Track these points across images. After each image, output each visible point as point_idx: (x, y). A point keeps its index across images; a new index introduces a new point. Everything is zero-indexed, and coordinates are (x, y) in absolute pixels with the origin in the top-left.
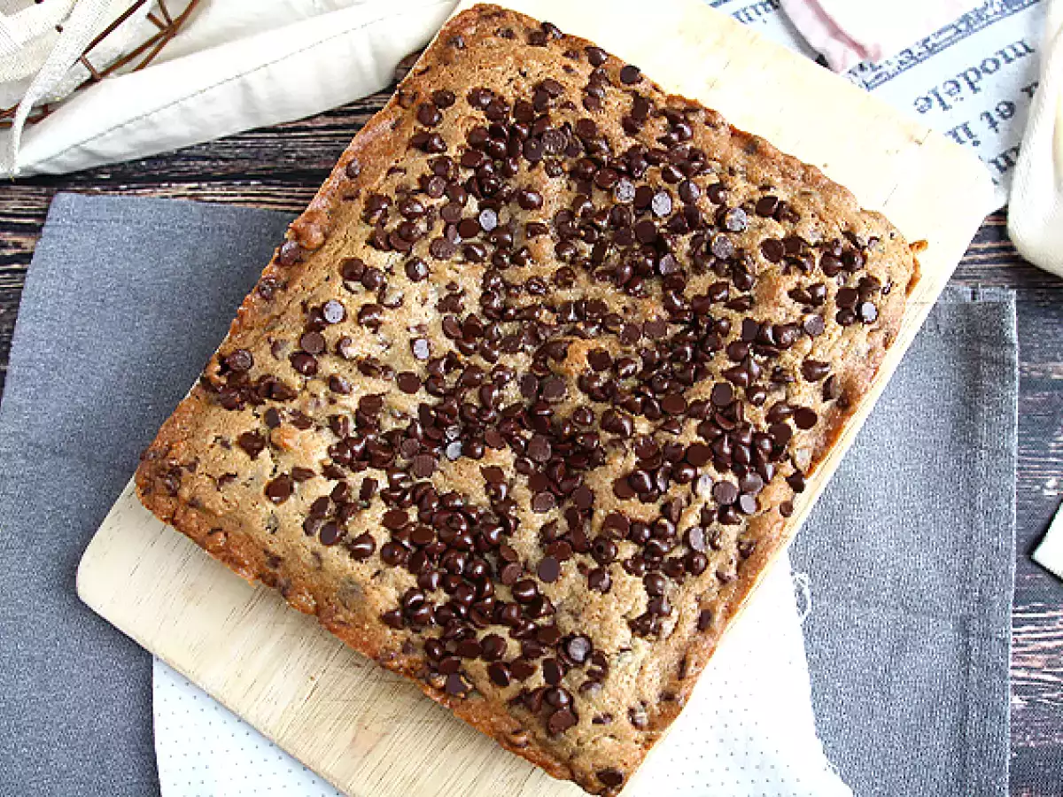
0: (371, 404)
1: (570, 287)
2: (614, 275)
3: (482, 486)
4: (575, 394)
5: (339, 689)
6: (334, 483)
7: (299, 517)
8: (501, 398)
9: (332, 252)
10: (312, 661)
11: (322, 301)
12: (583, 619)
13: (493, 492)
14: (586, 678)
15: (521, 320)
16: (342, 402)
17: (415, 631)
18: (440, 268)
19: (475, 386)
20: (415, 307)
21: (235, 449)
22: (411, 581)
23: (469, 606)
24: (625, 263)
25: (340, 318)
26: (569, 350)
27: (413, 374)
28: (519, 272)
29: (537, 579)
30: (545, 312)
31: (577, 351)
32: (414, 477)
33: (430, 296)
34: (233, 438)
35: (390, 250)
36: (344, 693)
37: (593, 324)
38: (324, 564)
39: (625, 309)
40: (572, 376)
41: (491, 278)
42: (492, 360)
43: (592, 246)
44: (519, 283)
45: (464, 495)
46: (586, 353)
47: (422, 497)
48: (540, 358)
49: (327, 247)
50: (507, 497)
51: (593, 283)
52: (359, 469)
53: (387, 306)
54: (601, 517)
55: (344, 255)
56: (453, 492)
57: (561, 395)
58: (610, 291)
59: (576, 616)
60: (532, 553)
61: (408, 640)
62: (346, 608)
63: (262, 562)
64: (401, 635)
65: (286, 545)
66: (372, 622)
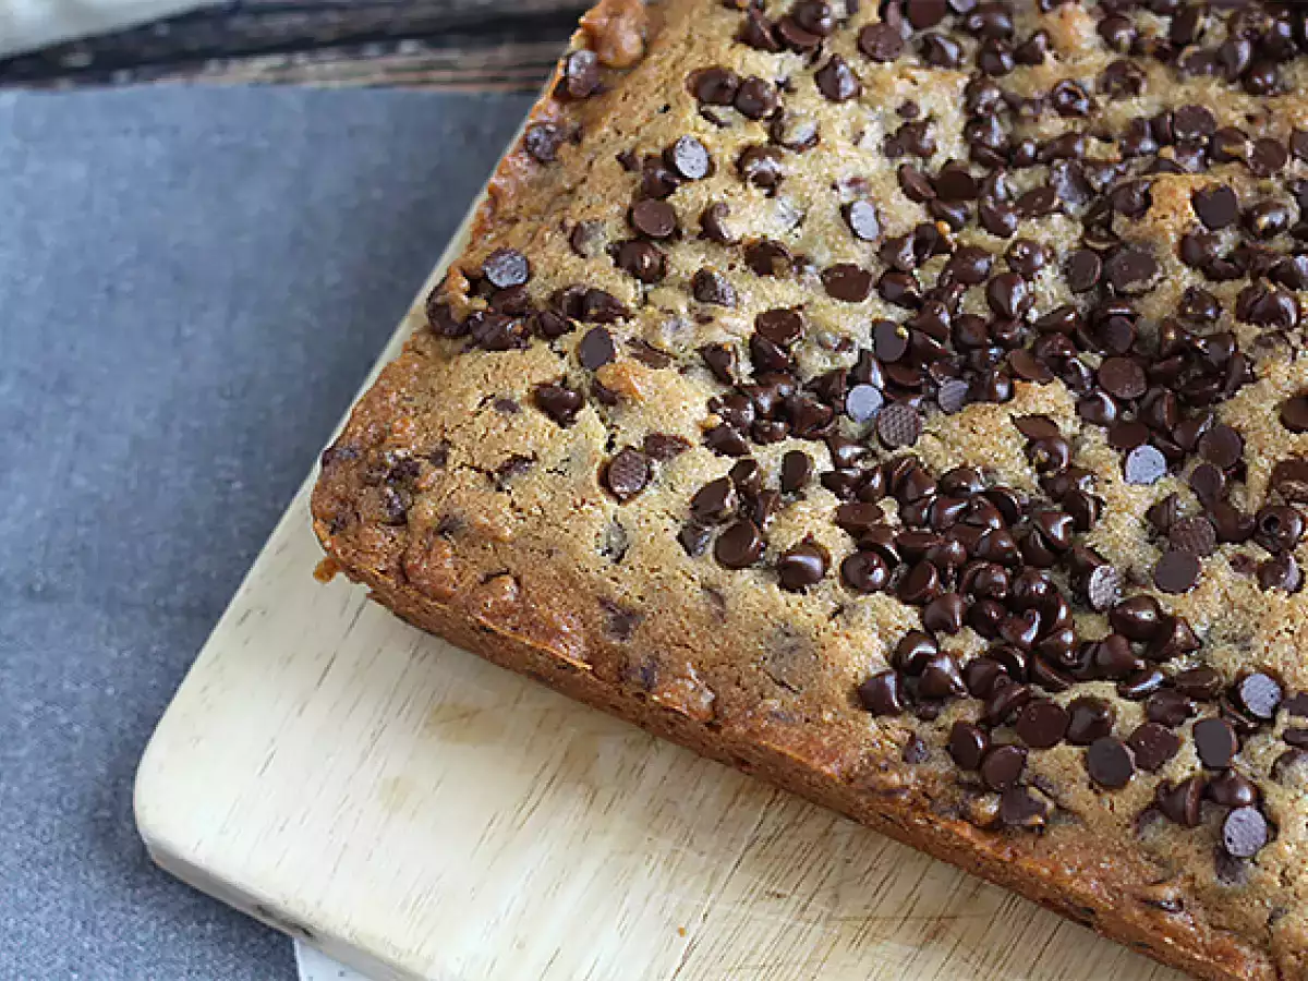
0: (779, 325)
1: (1136, 93)
2: (1220, 62)
3: (1019, 449)
4: (1176, 270)
5: (744, 946)
6: (728, 463)
7: (668, 522)
8: (1031, 299)
9: (668, 64)
10: (674, 900)
11: (661, 142)
12: (1259, 642)
13: (1043, 456)
14: (1282, 747)
15: (1048, 162)
16: (725, 320)
17: (924, 718)
18: (880, 77)
19: (978, 283)
20: (843, 146)
21: (528, 411)
22: (907, 617)
23: (1032, 651)
24: (1239, 33)
25: (703, 172)
26: (1154, 193)
27: (854, 266)
28: (1033, 77)
29: (1157, 592)
30: (1094, 141)
31: (1172, 192)
32: (881, 450)
33: (867, 127)
34: (520, 393)
35: (780, 50)
36: (752, 953)
37: (1193, 150)
38: (730, 604)
39: (1250, 119)
40: (1165, 237)
41: (980, 90)
42: (1004, 232)
43: (1167, 20)
44: (1036, 95)
45: (986, 471)
46: (1188, 195)
47: (903, 481)
48: (1095, 222)
49: (654, 57)
50: (1070, 466)
51: (1180, 80)
52: (772, 437)
53: (790, 147)
54: (1264, 471)
55: (696, 61)
56: (963, 466)
57: (1150, 277)
58: (1214, 89)
59: (1242, 642)
60: (1135, 554)
61: (913, 738)
62: (782, 684)
63: (595, 625)
64: (897, 728)
65: (647, 580)
66: (838, 706)
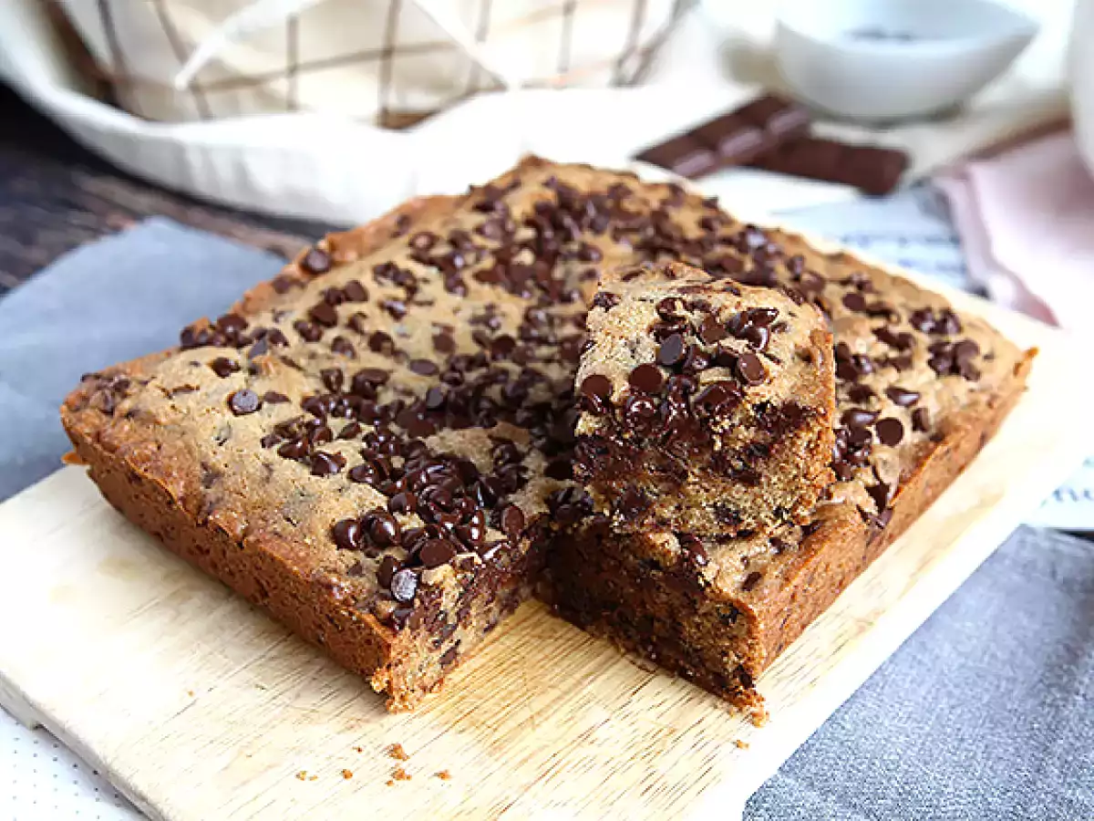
3: (486, 449)
7: (259, 431)
17: (369, 555)
18: (481, 290)
21: (205, 367)
22: (380, 500)
28: (566, 309)
32: (407, 439)
33: (464, 309)
38: (275, 474)
41: (535, 310)
52: (343, 416)
56: (451, 452)
61: (358, 564)
62: (289, 520)
63: (194, 476)
64: (349, 557)
65: (233, 455)
66: (317, 536)
